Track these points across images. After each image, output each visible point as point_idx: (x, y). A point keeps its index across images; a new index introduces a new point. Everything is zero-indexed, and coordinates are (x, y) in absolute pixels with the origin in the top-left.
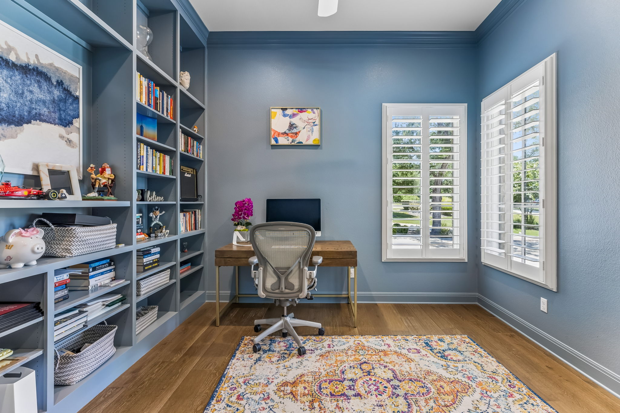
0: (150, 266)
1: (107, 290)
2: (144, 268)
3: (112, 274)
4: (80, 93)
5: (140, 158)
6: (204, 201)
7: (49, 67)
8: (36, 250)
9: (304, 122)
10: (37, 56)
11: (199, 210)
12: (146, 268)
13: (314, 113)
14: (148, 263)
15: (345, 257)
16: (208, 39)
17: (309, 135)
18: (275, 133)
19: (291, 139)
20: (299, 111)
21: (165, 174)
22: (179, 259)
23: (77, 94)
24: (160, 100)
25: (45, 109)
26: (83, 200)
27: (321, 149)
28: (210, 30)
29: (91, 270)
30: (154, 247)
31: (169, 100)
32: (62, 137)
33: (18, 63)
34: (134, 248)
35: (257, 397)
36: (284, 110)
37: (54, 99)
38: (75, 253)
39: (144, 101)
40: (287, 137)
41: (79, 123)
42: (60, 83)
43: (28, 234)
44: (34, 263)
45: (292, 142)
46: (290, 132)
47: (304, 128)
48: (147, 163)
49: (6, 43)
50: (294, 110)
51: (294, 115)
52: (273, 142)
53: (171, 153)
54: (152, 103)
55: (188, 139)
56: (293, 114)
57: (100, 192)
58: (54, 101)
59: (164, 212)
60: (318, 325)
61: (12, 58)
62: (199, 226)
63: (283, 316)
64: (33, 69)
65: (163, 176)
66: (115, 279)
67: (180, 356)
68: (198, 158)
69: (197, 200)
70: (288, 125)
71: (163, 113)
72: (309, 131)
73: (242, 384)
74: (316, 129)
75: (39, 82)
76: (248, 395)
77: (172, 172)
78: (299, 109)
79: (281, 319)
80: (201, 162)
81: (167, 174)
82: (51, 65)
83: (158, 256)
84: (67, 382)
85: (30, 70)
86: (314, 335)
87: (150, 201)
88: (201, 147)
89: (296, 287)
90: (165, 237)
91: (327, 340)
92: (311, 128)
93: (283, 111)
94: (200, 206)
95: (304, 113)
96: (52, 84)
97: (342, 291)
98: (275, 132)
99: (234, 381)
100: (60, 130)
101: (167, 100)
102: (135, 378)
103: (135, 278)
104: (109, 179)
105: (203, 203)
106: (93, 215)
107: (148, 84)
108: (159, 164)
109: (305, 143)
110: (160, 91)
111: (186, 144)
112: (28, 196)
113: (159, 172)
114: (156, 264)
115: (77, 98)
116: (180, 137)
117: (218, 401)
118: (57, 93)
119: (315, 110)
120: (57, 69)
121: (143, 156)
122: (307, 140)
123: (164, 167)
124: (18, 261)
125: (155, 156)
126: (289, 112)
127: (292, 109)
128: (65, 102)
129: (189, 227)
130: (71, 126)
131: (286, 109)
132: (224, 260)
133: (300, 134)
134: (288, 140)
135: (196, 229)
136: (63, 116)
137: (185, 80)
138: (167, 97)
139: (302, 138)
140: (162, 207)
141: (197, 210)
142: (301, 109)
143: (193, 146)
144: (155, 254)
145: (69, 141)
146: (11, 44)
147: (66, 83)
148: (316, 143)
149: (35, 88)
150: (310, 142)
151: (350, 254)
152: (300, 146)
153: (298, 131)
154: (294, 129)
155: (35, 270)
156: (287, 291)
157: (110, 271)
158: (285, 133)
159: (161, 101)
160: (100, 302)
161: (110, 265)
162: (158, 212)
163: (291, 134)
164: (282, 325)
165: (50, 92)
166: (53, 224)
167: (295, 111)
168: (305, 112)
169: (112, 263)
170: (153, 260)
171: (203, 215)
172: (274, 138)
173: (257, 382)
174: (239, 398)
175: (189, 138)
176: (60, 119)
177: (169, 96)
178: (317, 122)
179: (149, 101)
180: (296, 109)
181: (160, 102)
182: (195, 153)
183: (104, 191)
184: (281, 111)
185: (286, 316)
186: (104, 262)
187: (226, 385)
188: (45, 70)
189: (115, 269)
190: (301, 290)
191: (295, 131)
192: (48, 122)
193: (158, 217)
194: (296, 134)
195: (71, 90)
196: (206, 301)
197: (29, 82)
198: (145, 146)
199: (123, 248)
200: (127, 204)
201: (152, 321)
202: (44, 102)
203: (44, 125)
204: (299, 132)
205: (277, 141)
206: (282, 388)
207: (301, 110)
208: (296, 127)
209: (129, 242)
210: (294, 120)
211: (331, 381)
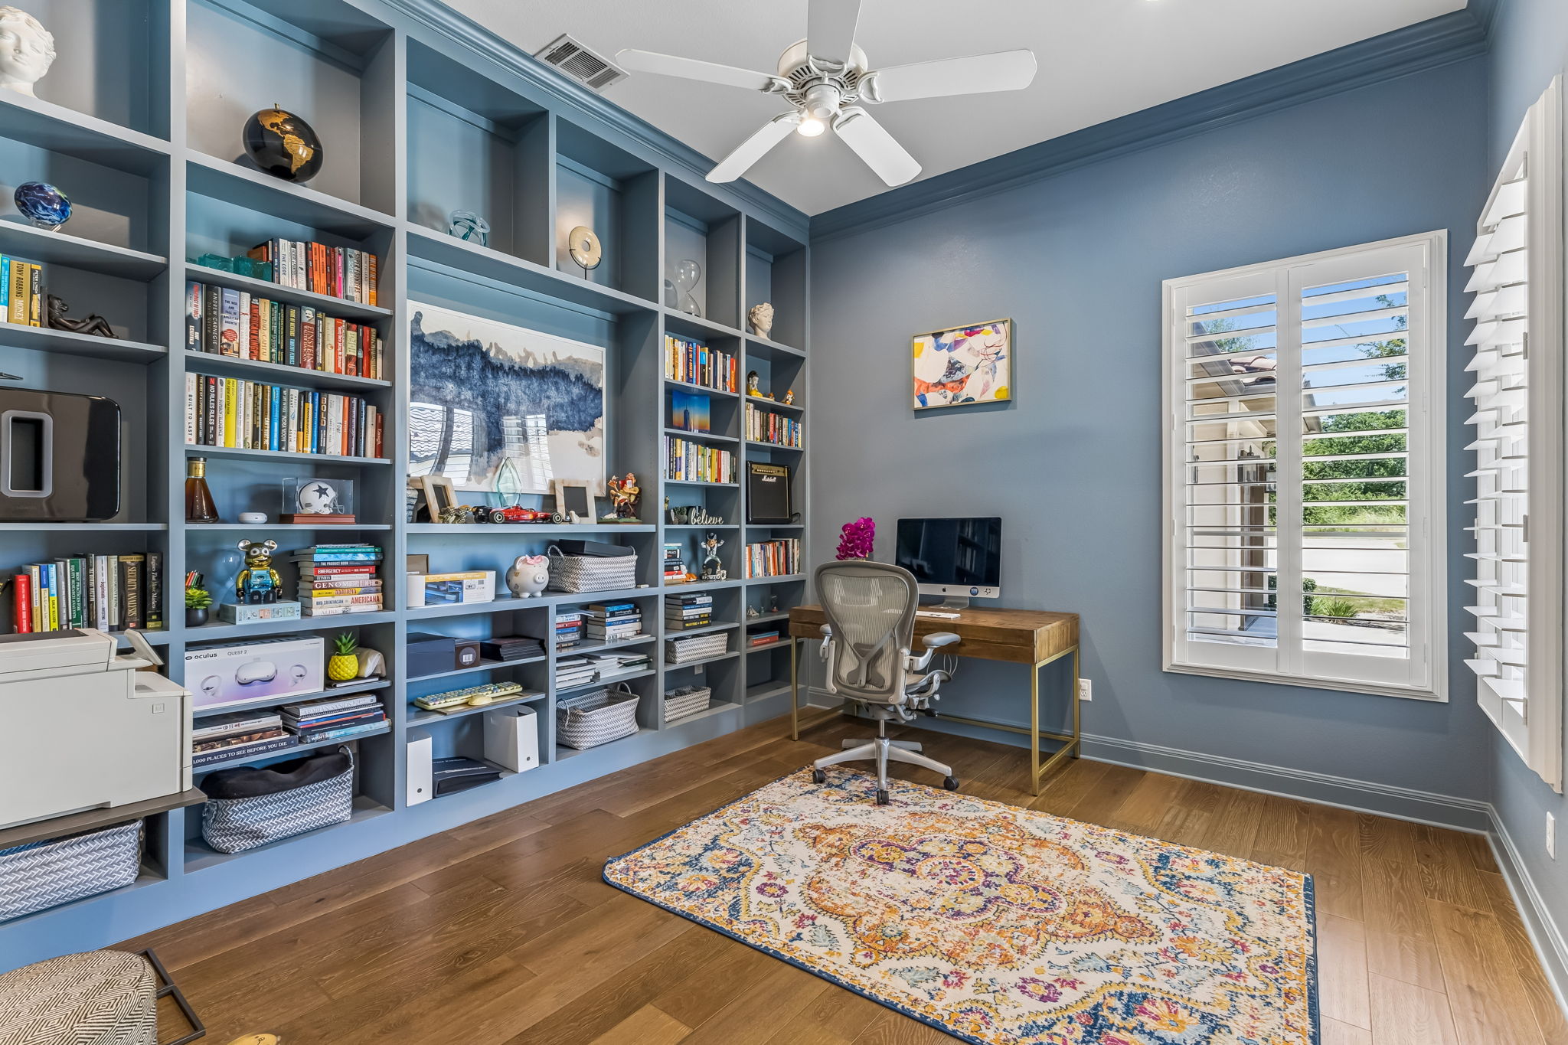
0: (695, 624)
1: (624, 644)
2: (684, 625)
3: (637, 626)
4: (603, 384)
5: (676, 461)
6: (805, 524)
7: (567, 362)
8: (537, 579)
9: (978, 356)
10: (554, 354)
11: (796, 540)
12: (687, 625)
13: (997, 332)
14: (691, 617)
15: (1008, 641)
16: (810, 229)
17: (988, 382)
18: (920, 386)
19: (950, 395)
20: (966, 334)
21: (720, 481)
22: (744, 622)
23: (600, 386)
24: (709, 366)
25: (563, 415)
26: (598, 523)
27: (1015, 408)
28: (810, 214)
29: (608, 615)
30: (701, 593)
31: (728, 362)
32: (581, 445)
33: (536, 369)
34: (661, 591)
35: (764, 828)
36: (937, 335)
37: (572, 399)
38: (582, 589)
39: (680, 379)
40: (943, 391)
41: (601, 423)
42: (579, 378)
43: (532, 562)
44: (539, 594)
45: (954, 400)
46: (950, 379)
47: (977, 368)
48: (687, 467)
49: (525, 350)
50: (957, 333)
51: (957, 343)
52: (918, 405)
53: (732, 448)
54: (693, 375)
55: (768, 418)
56: (956, 341)
57: (618, 512)
58: (572, 402)
59: (722, 542)
60: (946, 770)
61: (530, 365)
62: (796, 568)
63: (879, 737)
64: (551, 370)
65: (718, 484)
66: (641, 632)
67: (715, 762)
68: (793, 447)
69: (789, 522)
70: (946, 364)
71: (715, 386)
72: (987, 373)
73: (761, 810)
74: (1003, 366)
75: (556, 383)
76: (757, 823)
77: (734, 477)
78: (966, 329)
79: (872, 742)
80: (798, 454)
81: (725, 480)
82: (569, 358)
83: (709, 610)
84: (576, 745)
85: (547, 372)
86: (935, 787)
87: (696, 524)
88: (800, 427)
89: (888, 683)
90: (720, 580)
91: (951, 798)
92: (991, 366)
93: (936, 338)
94: (798, 533)
95: (977, 336)
96: (571, 381)
97: (1062, 727)
98: (922, 382)
99: (755, 804)
100: (580, 436)
101: (723, 362)
102: (652, 770)
103: (662, 636)
104: (630, 494)
105: (802, 526)
106: (621, 545)
107: (687, 349)
108: (710, 466)
109: (978, 399)
110: (711, 351)
111: (765, 426)
112: (533, 520)
113: (710, 479)
114: (706, 622)
115: (600, 391)
116: (752, 418)
117: (717, 817)
118: (576, 391)
119: (1000, 326)
120: (576, 361)
121: (680, 458)
122: (984, 392)
123: (719, 470)
124: (525, 591)
125: (703, 455)
126: (947, 339)
127: (953, 331)
128: (586, 400)
129: (774, 568)
130: (593, 429)
131: (942, 334)
132: (802, 627)
133: (969, 381)
134: (945, 397)
135: (787, 572)
136: (583, 418)
137: (763, 319)
138: (725, 357)
139: (975, 389)
140: (720, 534)
141: (791, 540)
142: (971, 328)
143: (781, 428)
144: (702, 606)
145: (590, 448)
146: (529, 350)
147: (587, 376)
148: (1004, 396)
149: (552, 393)
150: (991, 396)
151: (1020, 637)
152: (970, 406)
153: (965, 375)
154: (958, 372)
155: (541, 601)
156: (872, 688)
157: (634, 621)
158: (940, 383)
159: (711, 369)
160: (615, 658)
161: (634, 612)
162: (713, 542)
163: (952, 385)
164: (872, 752)
165: (568, 392)
166: (564, 553)
167: (960, 335)
168: (978, 332)
169: (638, 611)
170: (700, 615)
171: (802, 548)
172: (918, 397)
173: (782, 813)
174: (743, 822)
175: (772, 416)
176: (580, 423)
177: (728, 356)
178: (1005, 352)
179: (688, 375)
180: (962, 329)
181: (709, 371)
182: (785, 440)
183: (623, 511)
184: (932, 339)
185: (882, 738)
186: (626, 607)
187: (741, 805)
188: (562, 368)
189: (641, 620)
190: (892, 690)
191: (959, 376)
192: (566, 429)
193: (715, 549)
194: (961, 381)
195: (593, 382)
196: (808, 704)
197: (546, 387)
198: (684, 443)
199: (645, 590)
200: (651, 528)
201: (700, 708)
202: (562, 406)
203: (563, 433)
204: (968, 377)
205: (923, 401)
206: (807, 830)
207: (971, 332)
208: (960, 369)
209: (654, 584)
210: (958, 355)
211: (888, 845)
